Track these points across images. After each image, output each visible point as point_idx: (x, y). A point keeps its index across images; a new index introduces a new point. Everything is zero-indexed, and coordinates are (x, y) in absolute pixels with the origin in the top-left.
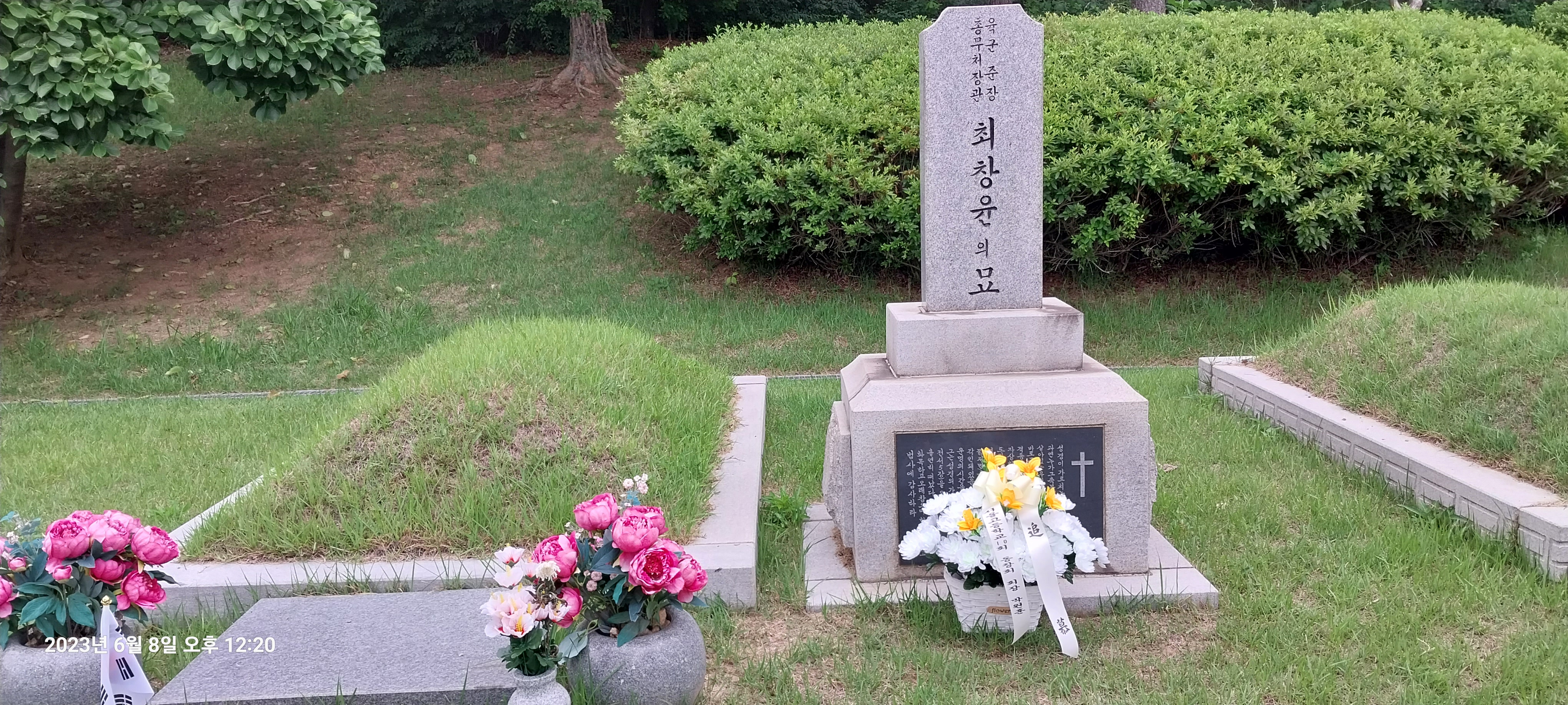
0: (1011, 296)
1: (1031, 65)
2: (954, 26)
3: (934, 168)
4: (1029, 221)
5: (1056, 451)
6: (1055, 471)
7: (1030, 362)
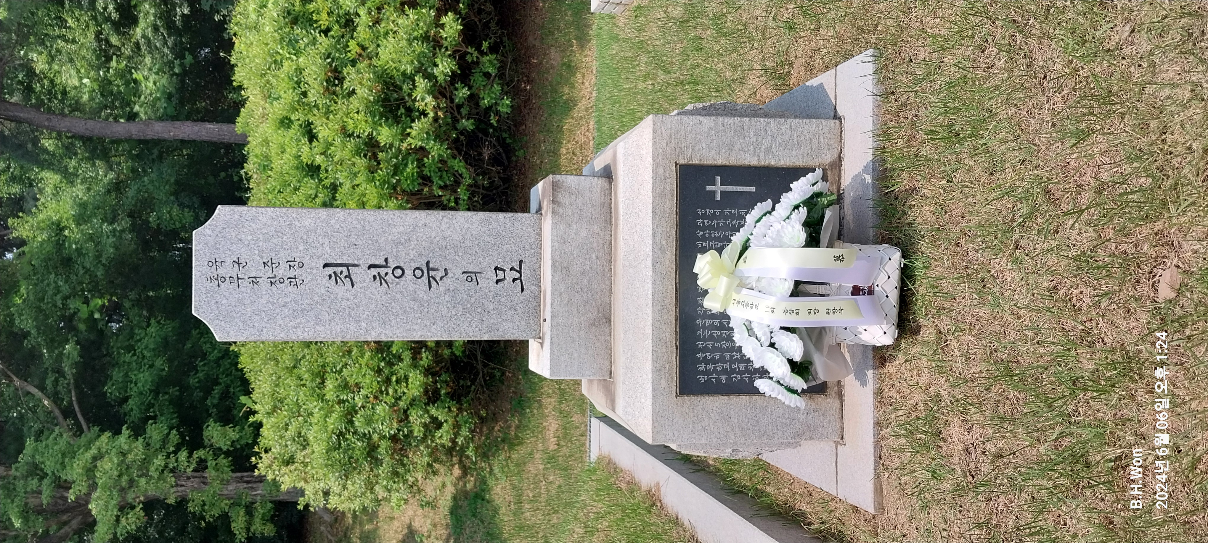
0: (528, 247)
1: (265, 220)
2: (214, 307)
3: (379, 330)
4: (444, 226)
5: (704, 216)
6: (726, 218)
7: (602, 234)
